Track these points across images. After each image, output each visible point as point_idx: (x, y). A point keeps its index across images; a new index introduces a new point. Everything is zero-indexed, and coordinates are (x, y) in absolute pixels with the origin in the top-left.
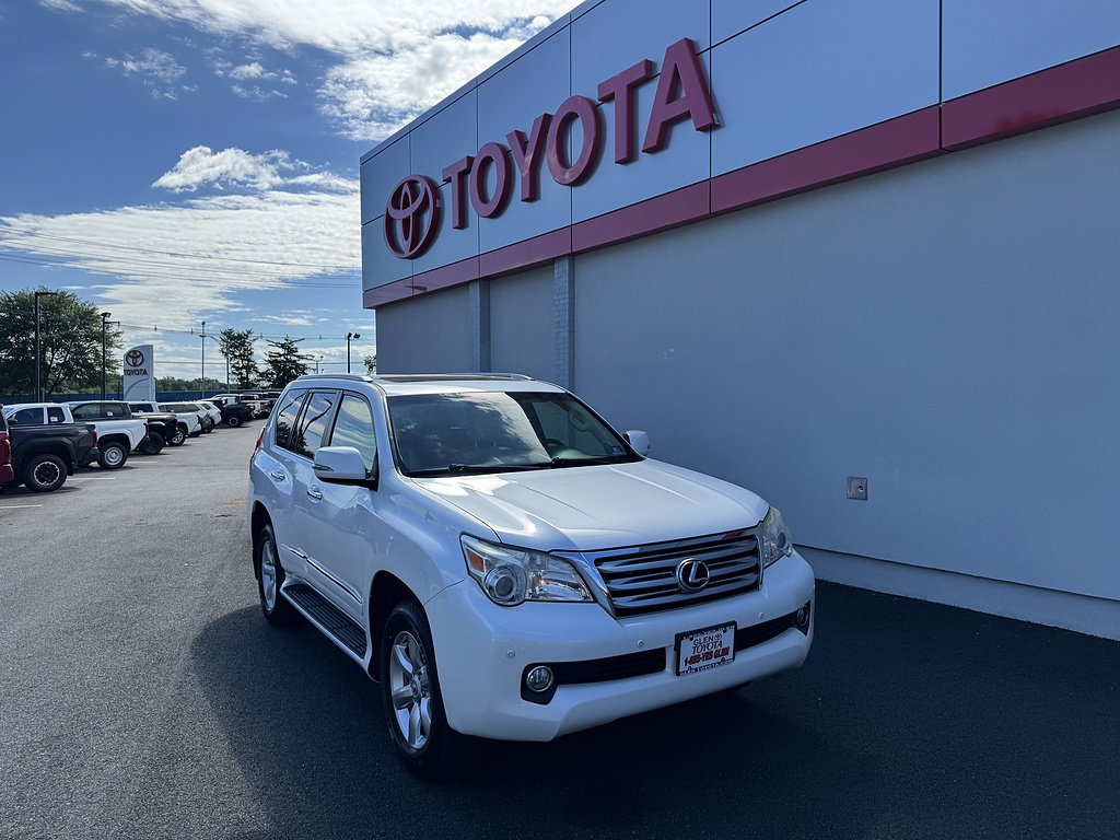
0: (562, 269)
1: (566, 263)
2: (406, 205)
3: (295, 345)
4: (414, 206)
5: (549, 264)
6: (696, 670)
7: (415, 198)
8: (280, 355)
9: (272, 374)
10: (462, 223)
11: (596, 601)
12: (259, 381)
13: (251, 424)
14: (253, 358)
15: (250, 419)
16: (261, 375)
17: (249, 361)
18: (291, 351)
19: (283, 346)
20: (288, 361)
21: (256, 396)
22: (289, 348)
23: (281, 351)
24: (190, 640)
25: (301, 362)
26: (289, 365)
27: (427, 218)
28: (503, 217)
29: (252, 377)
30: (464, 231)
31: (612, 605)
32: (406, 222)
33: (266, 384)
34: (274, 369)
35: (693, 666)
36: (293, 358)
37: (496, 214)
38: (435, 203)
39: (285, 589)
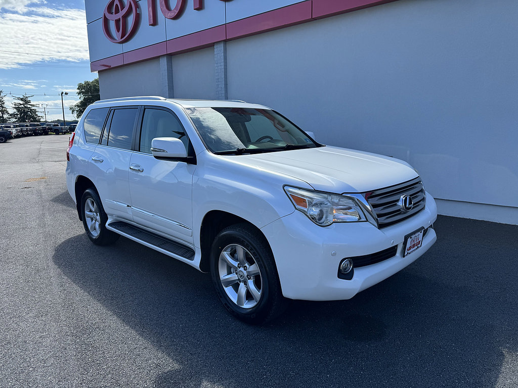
0: (219, 49)
1: (222, 45)
2: (117, 12)
3: (29, 99)
4: (122, 13)
5: (211, 46)
6: (410, 253)
7: (123, 8)
8: (21, 105)
9: (17, 114)
10: (155, 23)
11: (367, 221)
12: (10, 118)
13: (12, 141)
14: (5, 105)
15: (12, 138)
16: (11, 115)
17: (3, 107)
18: (27, 102)
19: (22, 99)
20: (26, 107)
21: (12, 126)
22: (25, 101)
23: (21, 102)
24: (50, 257)
25: (33, 108)
26: (27, 110)
27: (131, 20)
28: (180, 19)
29: (5, 116)
30: (156, 27)
31: (378, 223)
32: (117, 22)
33: (14, 120)
34: (18, 112)
36: (29, 106)
37: (176, 17)
38: (136, 11)
39: (109, 225)
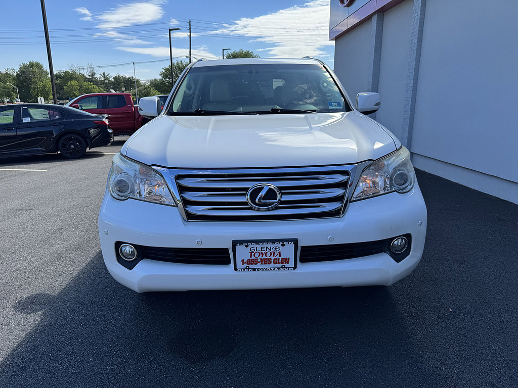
6: (254, 270)
11: (177, 205)
31: (186, 210)
35: (250, 266)
